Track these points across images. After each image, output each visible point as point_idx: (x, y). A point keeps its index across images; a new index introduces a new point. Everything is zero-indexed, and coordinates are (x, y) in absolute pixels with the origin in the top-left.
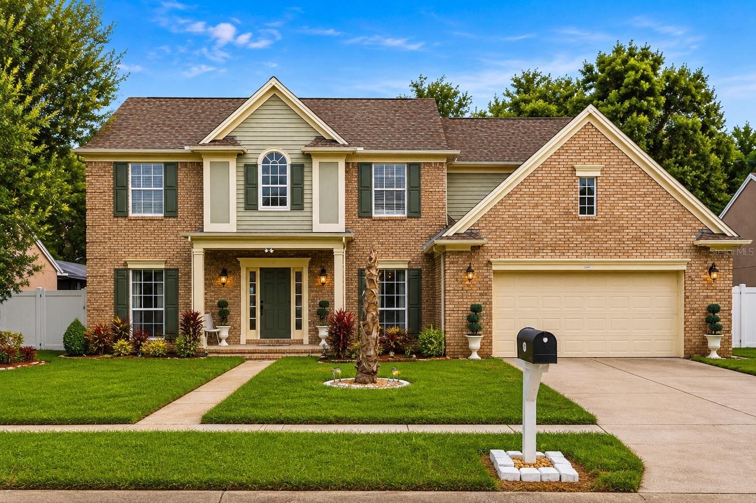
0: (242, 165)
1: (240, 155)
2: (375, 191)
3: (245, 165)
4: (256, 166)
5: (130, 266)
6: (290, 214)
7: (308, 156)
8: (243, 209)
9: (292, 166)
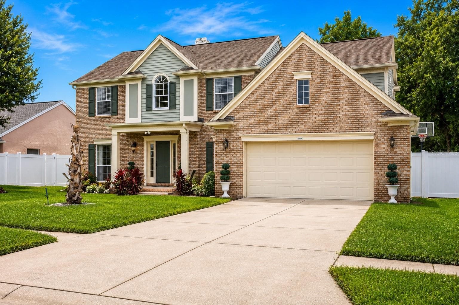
0: (145, 85)
1: (143, 80)
2: (216, 95)
3: (146, 85)
4: (151, 85)
5: (95, 143)
6: (168, 111)
7: (178, 77)
8: (145, 110)
9: (170, 83)
